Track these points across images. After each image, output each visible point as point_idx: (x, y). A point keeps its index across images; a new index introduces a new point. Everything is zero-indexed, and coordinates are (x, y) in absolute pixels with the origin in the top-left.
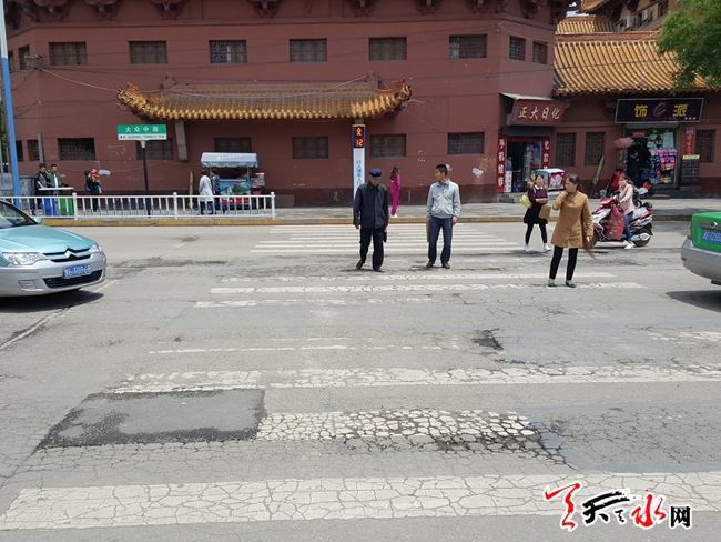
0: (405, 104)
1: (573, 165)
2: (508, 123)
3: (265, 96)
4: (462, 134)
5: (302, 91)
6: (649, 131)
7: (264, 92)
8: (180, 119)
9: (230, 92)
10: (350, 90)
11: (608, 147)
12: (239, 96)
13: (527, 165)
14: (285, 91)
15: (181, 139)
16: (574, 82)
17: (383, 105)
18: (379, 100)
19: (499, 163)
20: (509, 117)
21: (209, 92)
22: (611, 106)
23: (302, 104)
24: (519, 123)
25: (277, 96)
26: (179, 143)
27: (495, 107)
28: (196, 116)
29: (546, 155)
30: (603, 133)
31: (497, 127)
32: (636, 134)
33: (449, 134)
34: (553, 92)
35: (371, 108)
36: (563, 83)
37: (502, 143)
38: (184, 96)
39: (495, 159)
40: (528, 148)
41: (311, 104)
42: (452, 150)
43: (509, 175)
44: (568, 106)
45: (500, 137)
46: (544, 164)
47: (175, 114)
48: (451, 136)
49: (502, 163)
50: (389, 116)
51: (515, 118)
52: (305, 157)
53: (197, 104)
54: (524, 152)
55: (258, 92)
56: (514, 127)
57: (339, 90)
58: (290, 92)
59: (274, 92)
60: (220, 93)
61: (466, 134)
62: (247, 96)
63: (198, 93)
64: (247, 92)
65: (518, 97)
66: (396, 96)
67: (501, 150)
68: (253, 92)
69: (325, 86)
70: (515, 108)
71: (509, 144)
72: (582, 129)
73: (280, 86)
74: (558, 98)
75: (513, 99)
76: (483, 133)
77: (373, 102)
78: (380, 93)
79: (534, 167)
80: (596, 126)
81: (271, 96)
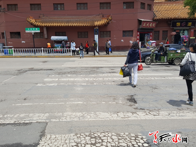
0: (110, 22)
1: (159, 40)
2: (140, 28)
3: (69, 20)
4: (127, 31)
5: (80, 18)
6: (180, 30)
7: (69, 18)
8: (45, 26)
9: (60, 19)
10: (94, 18)
11: (169, 35)
12: (62, 20)
13: (146, 40)
14: (75, 18)
15: (45, 32)
16: (159, 16)
17: (104, 22)
18: (103, 21)
19: (137, 39)
20: (140, 26)
21: (53, 19)
22: (170, 23)
23: (80, 22)
24: (143, 28)
25: (73, 20)
26: (45, 33)
27: (136, 23)
28: (49, 25)
29: (151, 37)
30: (167, 31)
31: (137, 29)
32: (177, 31)
33: (123, 31)
34: (153, 19)
35: (100, 23)
36: (156, 16)
37: (138, 33)
38: (46, 20)
39: (136, 38)
40: (146, 35)
41: (83, 22)
42: (124, 36)
43: (140, 43)
44: (157, 23)
45: (138, 32)
46: (150, 40)
47: (43, 25)
48: (124, 31)
49: (138, 39)
50: (105, 25)
51: (142, 26)
52: (81, 37)
53: (50, 22)
54: (145, 36)
55: (68, 18)
56: (142, 29)
57: (91, 18)
58: (77, 18)
59: (72, 18)
60: (56, 19)
61: (128, 31)
62: (64, 20)
63: (50, 19)
64: (64, 19)
65: (143, 20)
66: (108, 20)
67: (138, 36)
68: (66, 18)
69: (87, 17)
70: (142, 23)
71: (140, 34)
72: (161, 30)
73: (74, 17)
74: (154, 20)
75: (141, 21)
76: (133, 31)
77: (101, 21)
78: (103, 19)
79: (148, 41)
80: (165, 29)
81: (71, 20)
